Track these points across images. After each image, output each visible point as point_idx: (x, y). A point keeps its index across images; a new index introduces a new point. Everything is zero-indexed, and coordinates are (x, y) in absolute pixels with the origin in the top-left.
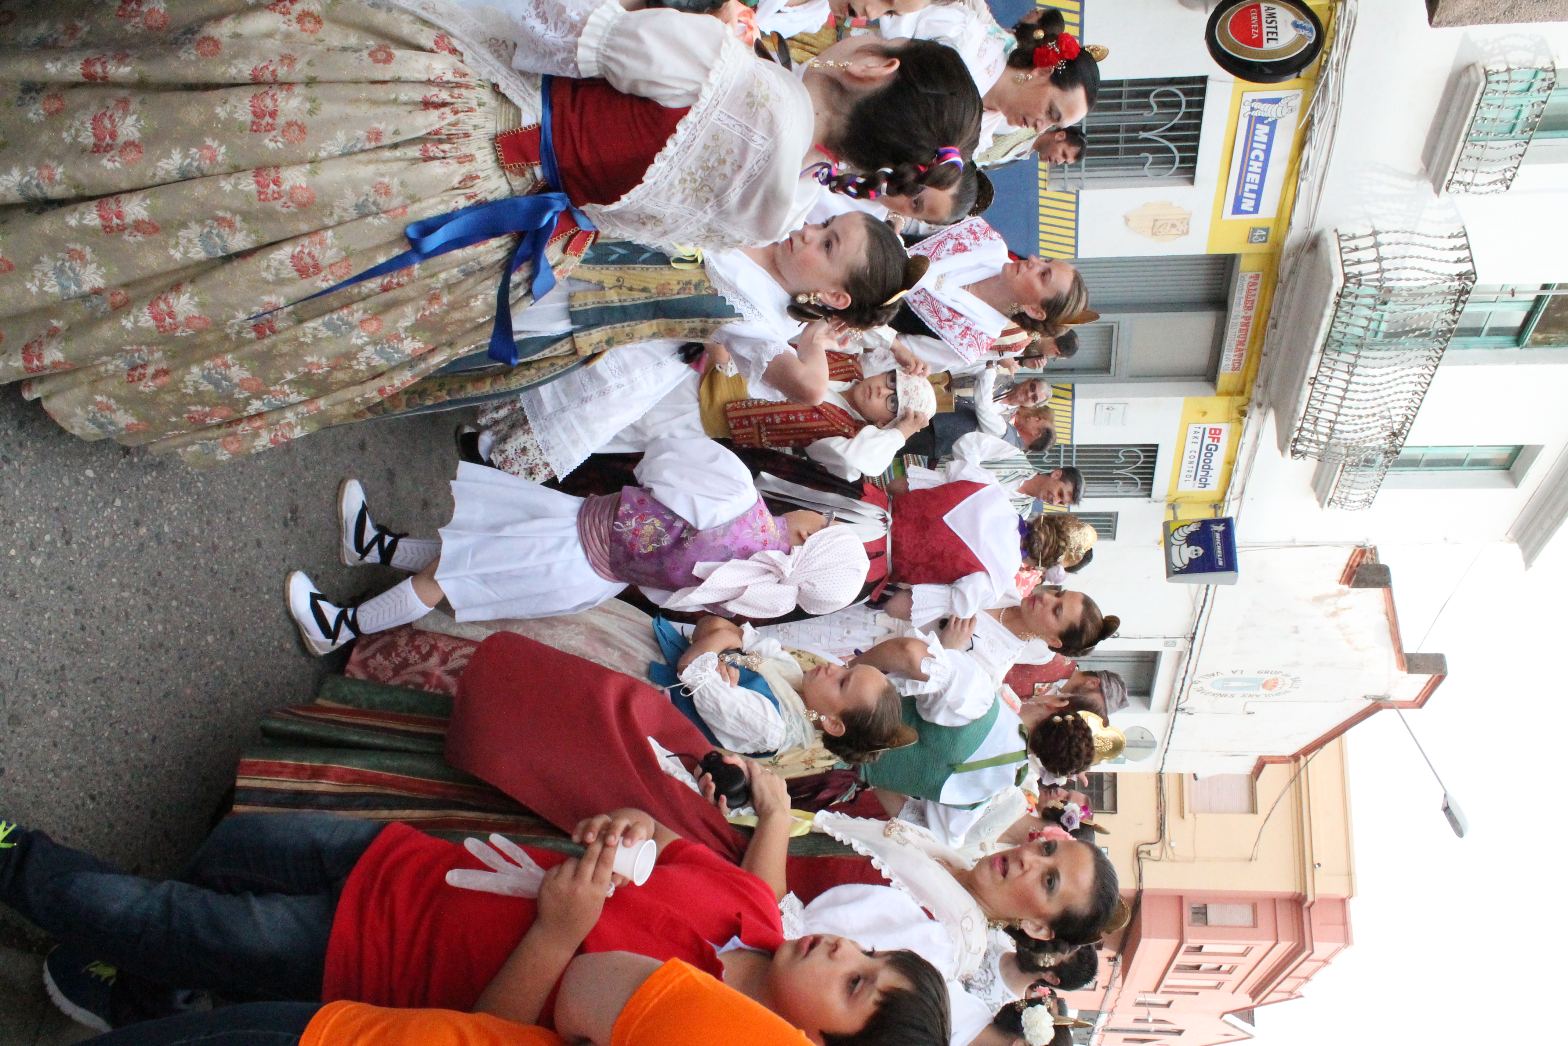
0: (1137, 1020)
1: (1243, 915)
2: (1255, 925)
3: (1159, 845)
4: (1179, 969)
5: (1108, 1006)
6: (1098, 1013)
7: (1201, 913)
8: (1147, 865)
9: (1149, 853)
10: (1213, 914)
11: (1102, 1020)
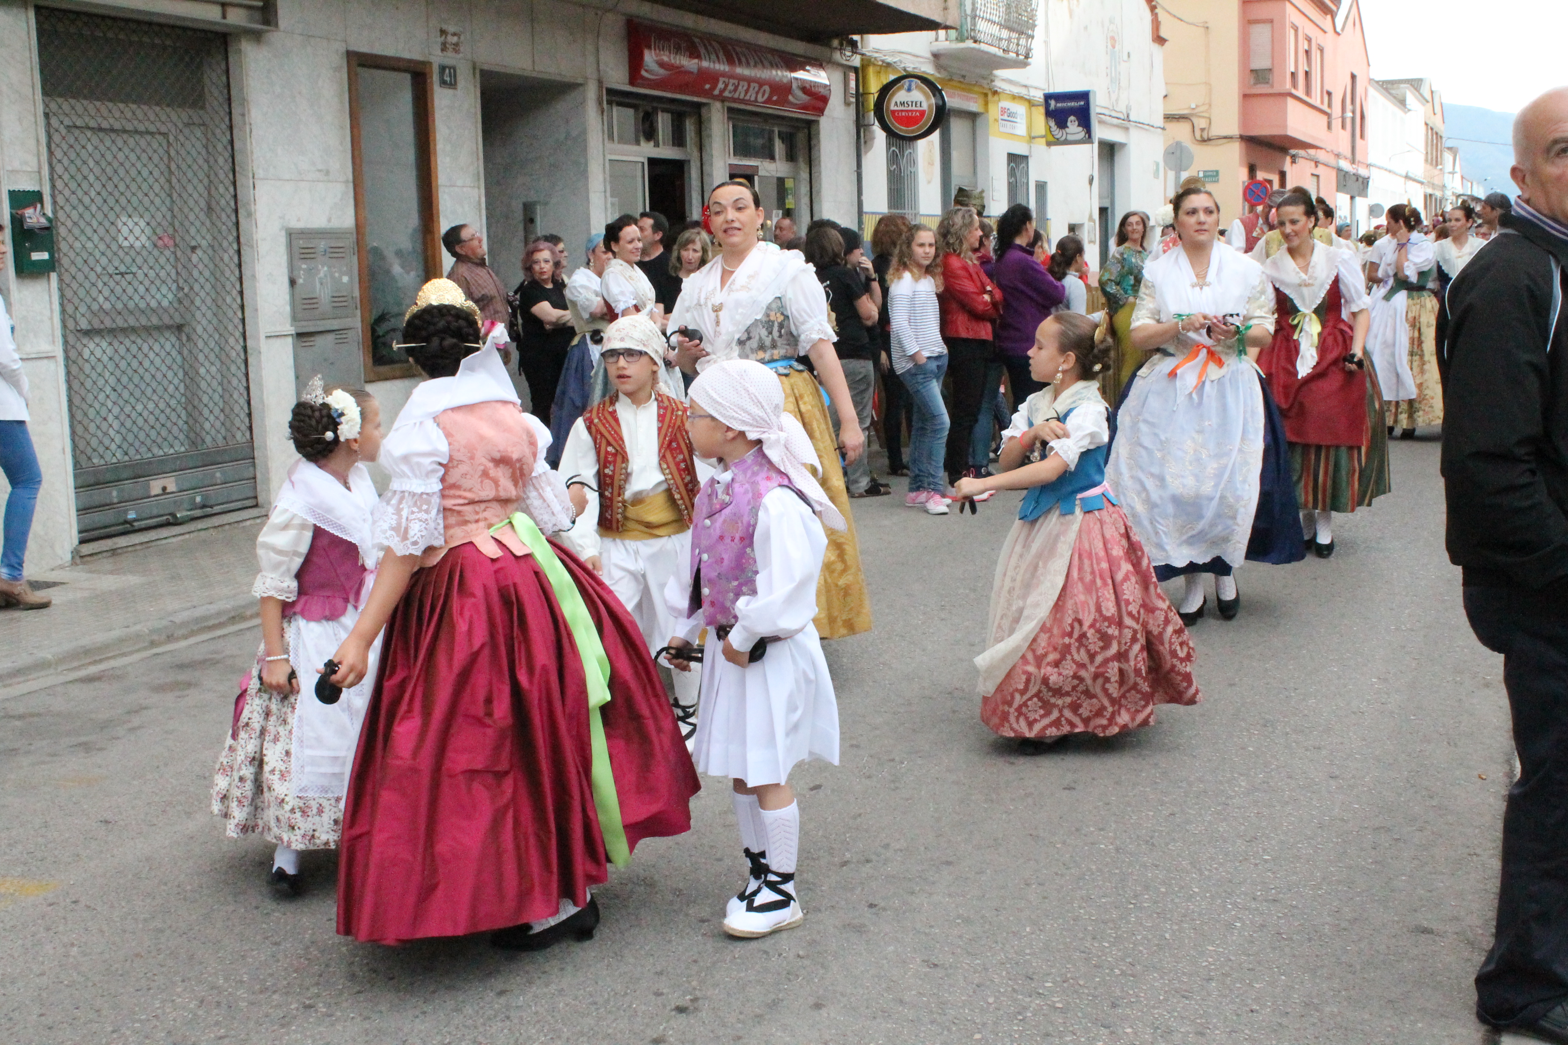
0: (1343, 127)
1: (1261, 34)
2: (1271, 21)
3: (1195, 120)
4: (1308, 92)
5: (1332, 160)
6: (1339, 170)
7: (1260, 76)
8: (1215, 131)
9: (1202, 130)
10: (1260, 62)
11: (1345, 165)
